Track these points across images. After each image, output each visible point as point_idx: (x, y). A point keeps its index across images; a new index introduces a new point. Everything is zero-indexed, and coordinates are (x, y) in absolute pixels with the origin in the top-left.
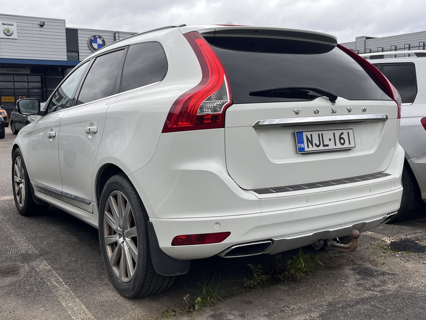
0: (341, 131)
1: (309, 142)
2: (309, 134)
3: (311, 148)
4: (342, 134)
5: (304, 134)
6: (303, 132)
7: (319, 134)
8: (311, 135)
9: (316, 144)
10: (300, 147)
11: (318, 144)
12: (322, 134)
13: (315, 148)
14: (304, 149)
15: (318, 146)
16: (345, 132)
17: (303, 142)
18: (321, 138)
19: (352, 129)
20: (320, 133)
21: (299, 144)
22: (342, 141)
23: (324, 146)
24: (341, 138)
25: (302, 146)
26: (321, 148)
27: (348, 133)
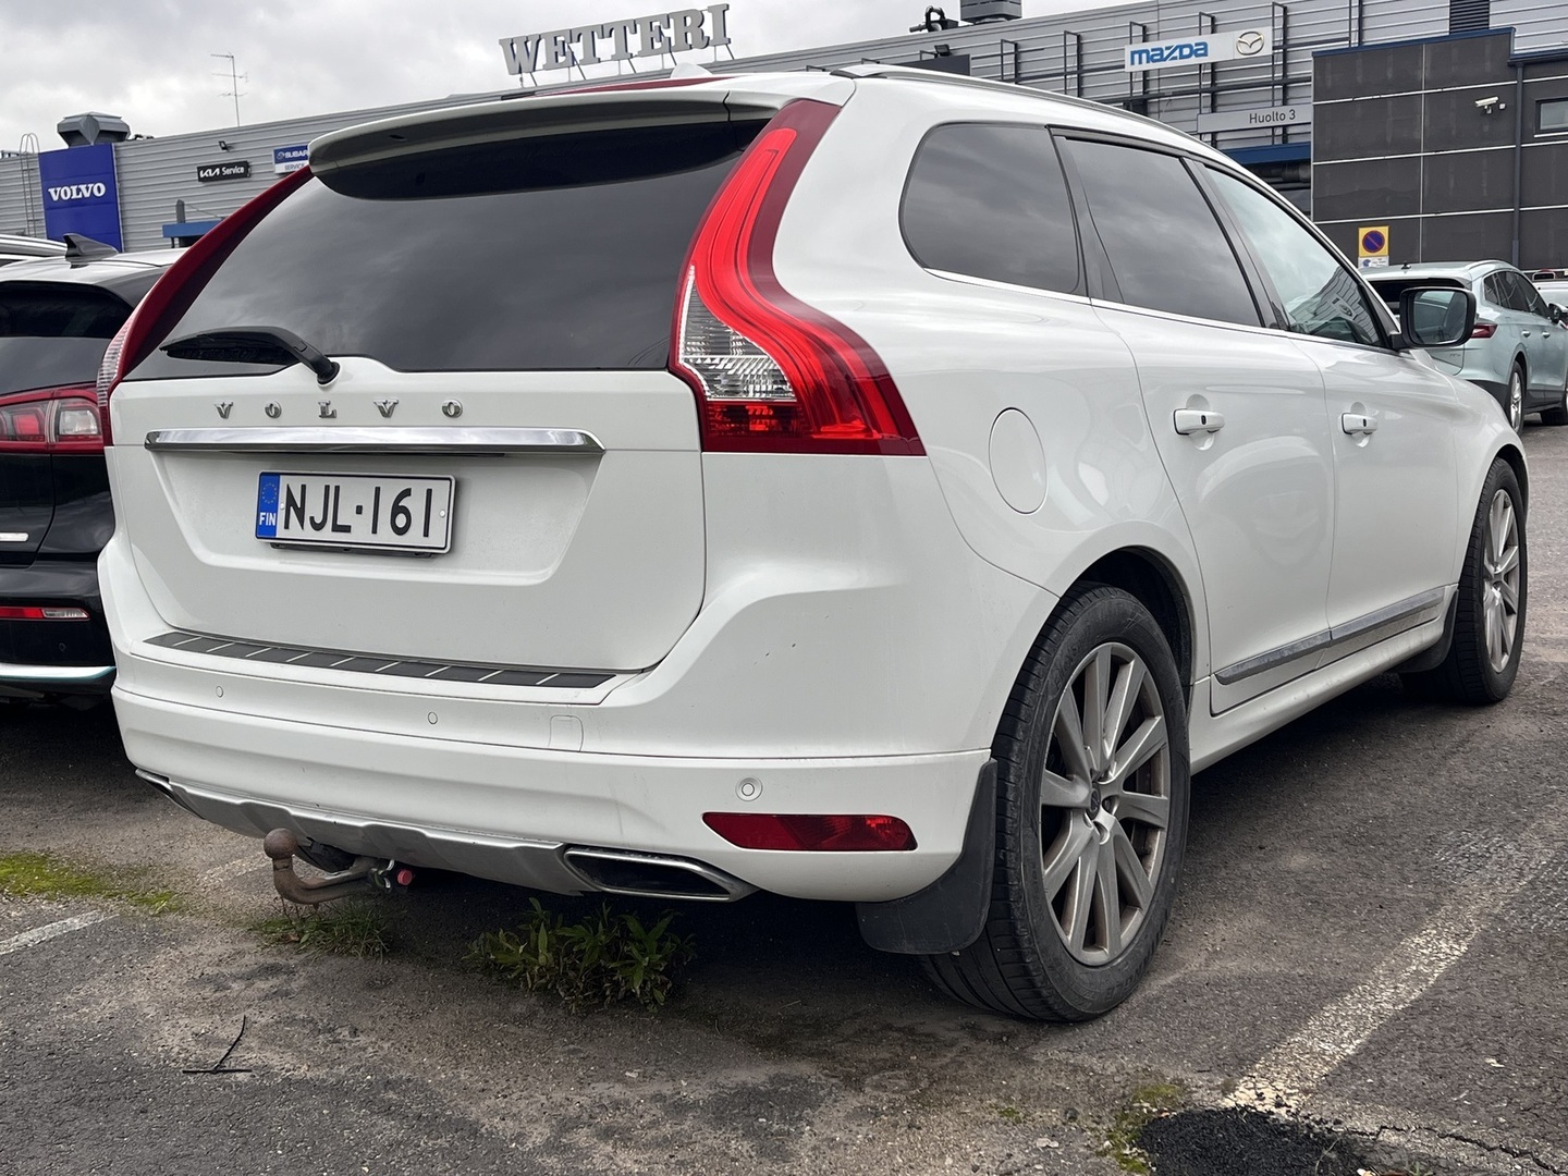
0: (405, 485)
1: (292, 508)
2: (295, 484)
3: (296, 532)
4: (407, 493)
5: (284, 481)
6: (282, 477)
7: (327, 488)
8: (304, 487)
9: (312, 519)
10: (264, 522)
11: (318, 520)
12: (337, 488)
13: (309, 533)
14: (273, 529)
15: (318, 527)
16: (419, 489)
17: (274, 509)
18: (332, 498)
19: (449, 479)
20: (333, 482)
21: (262, 514)
22: (401, 521)
23: (337, 528)
24: (398, 509)
25: (271, 519)
26: (327, 534)
27: (429, 492)
